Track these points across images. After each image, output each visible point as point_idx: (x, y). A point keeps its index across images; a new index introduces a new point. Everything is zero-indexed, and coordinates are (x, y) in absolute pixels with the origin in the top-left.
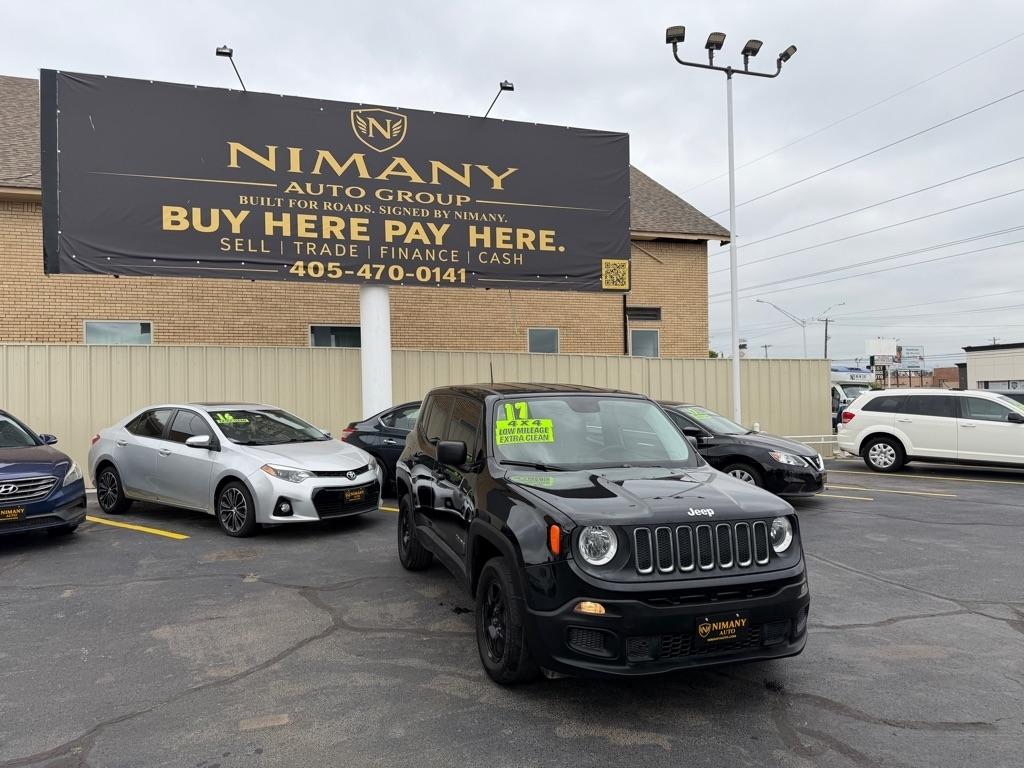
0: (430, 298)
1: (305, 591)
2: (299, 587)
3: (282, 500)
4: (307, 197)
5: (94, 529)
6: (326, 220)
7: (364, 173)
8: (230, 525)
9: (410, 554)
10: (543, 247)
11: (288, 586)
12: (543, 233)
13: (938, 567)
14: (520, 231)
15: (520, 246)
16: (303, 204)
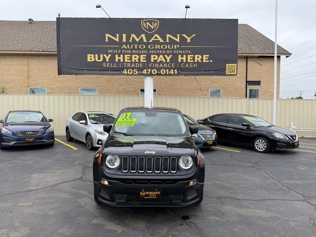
0: (177, 80)
1: (85, 167)
3: (99, 140)
4: (128, 49)
6: (133, 56)
7: (145, 40)
8: (88, 146)
10: (204, 61)
11: (82, 166)
12: (204, 56)
14: (196, 56)
15: (196, 61)
16: (126, 52)
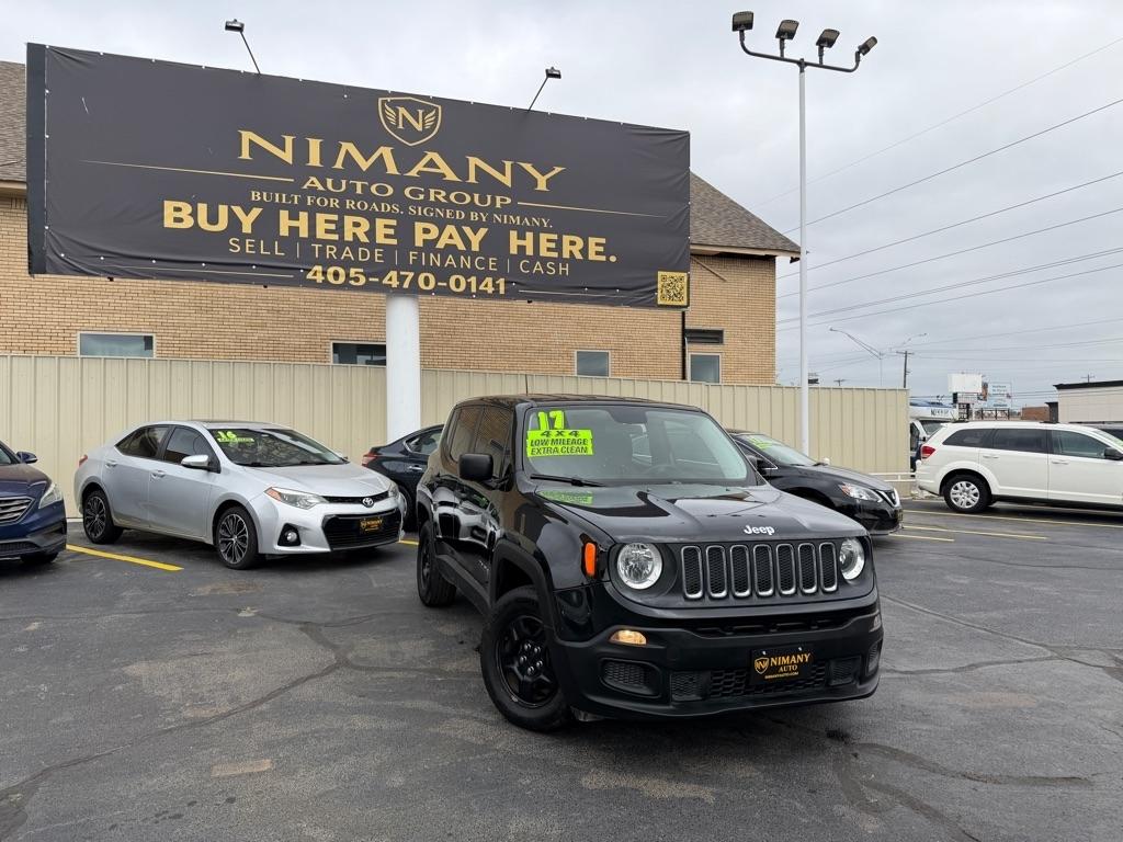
0: (466, 314)
1: (306, 627)
2: (300, 623)
3: (288, 527)
4: (328, 194)
5: (76, 559)
6: (349, 220)
7: (392, 169)
8: (230, 555)
9: (430, 588)
10: (592, 256)
11: (288, 622)
12: (592, 241)
13: (1026, 610)
14: (566, 239)
15: (566, 255)
16: (322, 202)
